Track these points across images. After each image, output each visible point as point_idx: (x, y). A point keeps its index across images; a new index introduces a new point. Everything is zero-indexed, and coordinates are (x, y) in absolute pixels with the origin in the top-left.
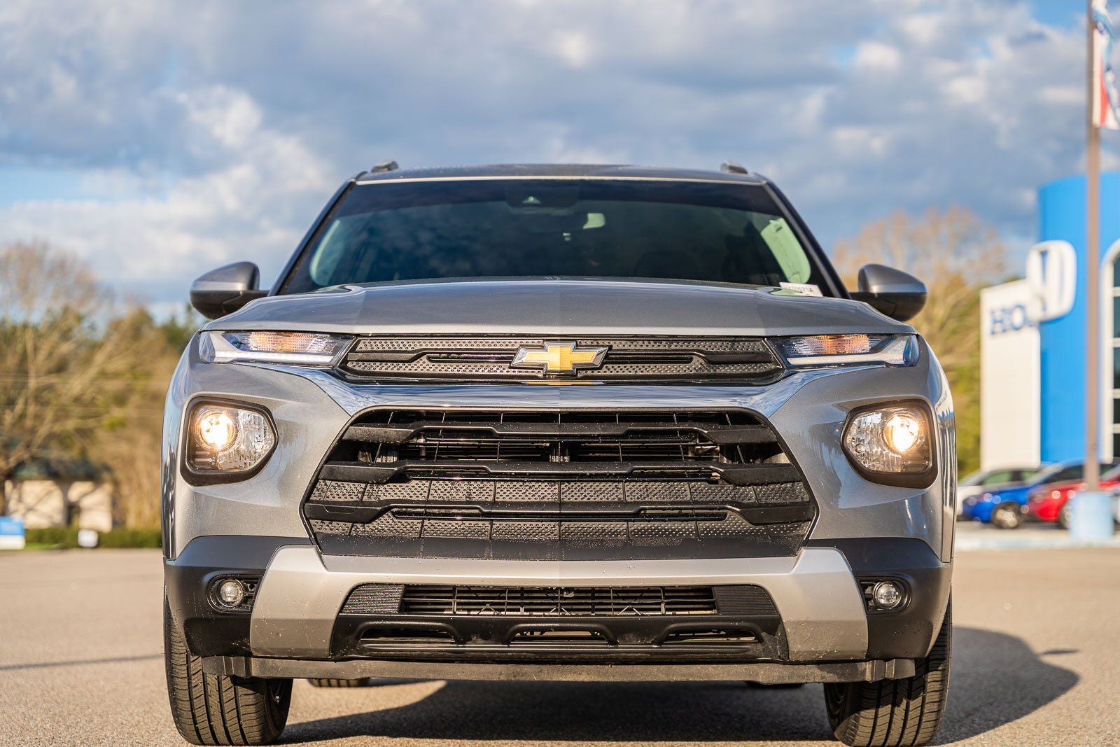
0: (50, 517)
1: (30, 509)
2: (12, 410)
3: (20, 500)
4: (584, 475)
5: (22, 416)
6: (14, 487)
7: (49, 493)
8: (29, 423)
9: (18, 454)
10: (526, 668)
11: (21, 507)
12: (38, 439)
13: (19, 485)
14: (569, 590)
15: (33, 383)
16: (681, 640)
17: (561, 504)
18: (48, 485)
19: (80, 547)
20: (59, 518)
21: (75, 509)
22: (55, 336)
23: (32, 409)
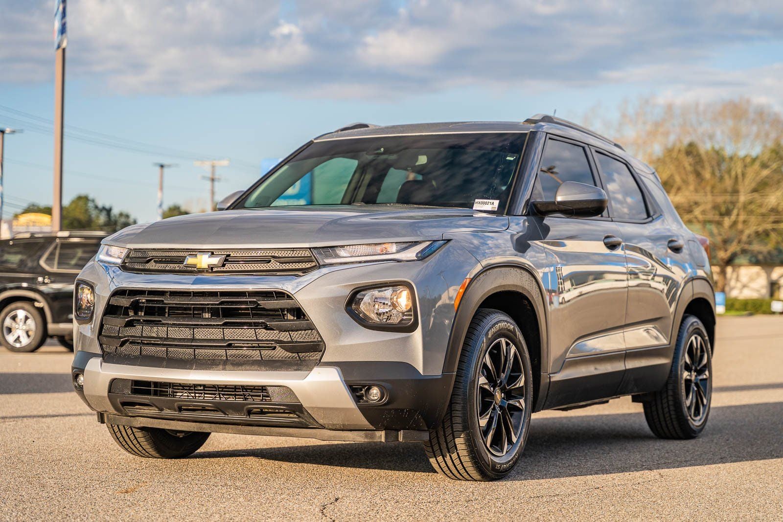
0: (758, 291)
1: (744, 286)
2: (730, 218)
3: (737, 280)
4: (202, 325)
5: (735, 223)
6: (734, 271)
7: (758, 274)
8: (740, 226)
9: (733, 248)
10: (204, 425)
11: (739, 285)
12: (744, 238)
13: (737, 270)
14: (200, 385)
15: (743, 198)
16: (265, 414)
17: (193, 340)
18: (756, 269)
19: (774, 313)
20: (764, 292)
21: (777, 286)
22: (757, 166)
23: (742, 218)
